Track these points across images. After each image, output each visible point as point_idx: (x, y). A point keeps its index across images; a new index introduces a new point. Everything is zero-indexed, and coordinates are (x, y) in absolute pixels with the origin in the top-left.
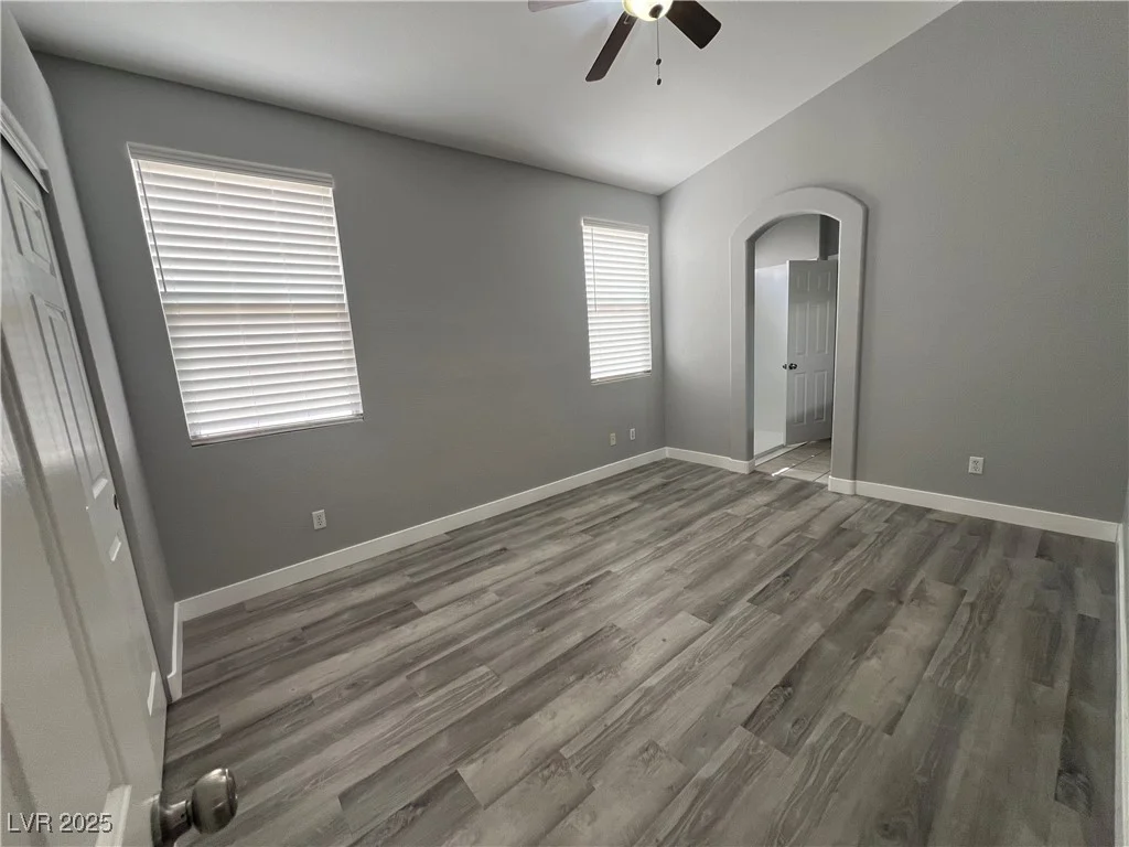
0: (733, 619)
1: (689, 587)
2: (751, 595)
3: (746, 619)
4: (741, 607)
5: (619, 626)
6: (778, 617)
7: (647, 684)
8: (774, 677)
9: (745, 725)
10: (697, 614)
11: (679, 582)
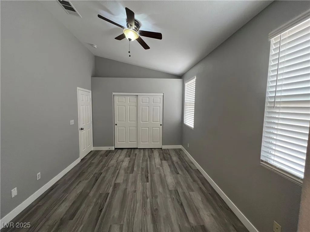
0: (111, 186)
1: (126, 189)
2: (109, 196)
3: (108, 188)
4: (110, 191)
5: (131, 174)
6: (100, 193)
7: (118, 170)
8: (99, 180)
9: (102, 173)
10: (119, 184)
11: (130, 189)
